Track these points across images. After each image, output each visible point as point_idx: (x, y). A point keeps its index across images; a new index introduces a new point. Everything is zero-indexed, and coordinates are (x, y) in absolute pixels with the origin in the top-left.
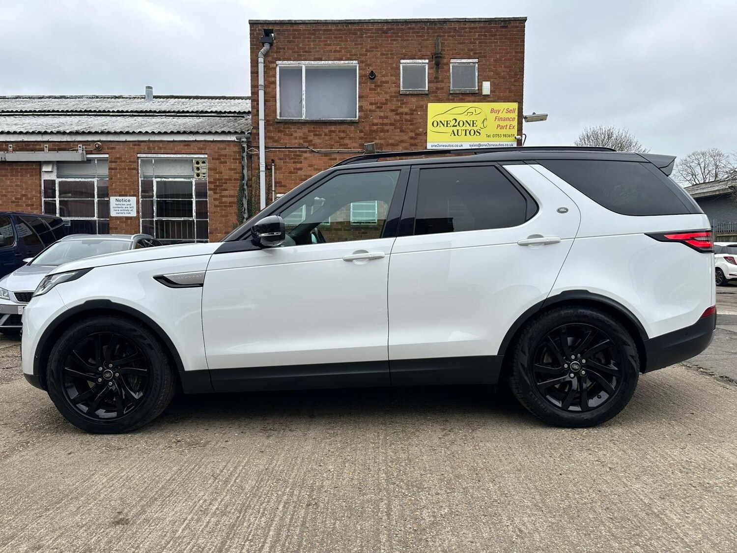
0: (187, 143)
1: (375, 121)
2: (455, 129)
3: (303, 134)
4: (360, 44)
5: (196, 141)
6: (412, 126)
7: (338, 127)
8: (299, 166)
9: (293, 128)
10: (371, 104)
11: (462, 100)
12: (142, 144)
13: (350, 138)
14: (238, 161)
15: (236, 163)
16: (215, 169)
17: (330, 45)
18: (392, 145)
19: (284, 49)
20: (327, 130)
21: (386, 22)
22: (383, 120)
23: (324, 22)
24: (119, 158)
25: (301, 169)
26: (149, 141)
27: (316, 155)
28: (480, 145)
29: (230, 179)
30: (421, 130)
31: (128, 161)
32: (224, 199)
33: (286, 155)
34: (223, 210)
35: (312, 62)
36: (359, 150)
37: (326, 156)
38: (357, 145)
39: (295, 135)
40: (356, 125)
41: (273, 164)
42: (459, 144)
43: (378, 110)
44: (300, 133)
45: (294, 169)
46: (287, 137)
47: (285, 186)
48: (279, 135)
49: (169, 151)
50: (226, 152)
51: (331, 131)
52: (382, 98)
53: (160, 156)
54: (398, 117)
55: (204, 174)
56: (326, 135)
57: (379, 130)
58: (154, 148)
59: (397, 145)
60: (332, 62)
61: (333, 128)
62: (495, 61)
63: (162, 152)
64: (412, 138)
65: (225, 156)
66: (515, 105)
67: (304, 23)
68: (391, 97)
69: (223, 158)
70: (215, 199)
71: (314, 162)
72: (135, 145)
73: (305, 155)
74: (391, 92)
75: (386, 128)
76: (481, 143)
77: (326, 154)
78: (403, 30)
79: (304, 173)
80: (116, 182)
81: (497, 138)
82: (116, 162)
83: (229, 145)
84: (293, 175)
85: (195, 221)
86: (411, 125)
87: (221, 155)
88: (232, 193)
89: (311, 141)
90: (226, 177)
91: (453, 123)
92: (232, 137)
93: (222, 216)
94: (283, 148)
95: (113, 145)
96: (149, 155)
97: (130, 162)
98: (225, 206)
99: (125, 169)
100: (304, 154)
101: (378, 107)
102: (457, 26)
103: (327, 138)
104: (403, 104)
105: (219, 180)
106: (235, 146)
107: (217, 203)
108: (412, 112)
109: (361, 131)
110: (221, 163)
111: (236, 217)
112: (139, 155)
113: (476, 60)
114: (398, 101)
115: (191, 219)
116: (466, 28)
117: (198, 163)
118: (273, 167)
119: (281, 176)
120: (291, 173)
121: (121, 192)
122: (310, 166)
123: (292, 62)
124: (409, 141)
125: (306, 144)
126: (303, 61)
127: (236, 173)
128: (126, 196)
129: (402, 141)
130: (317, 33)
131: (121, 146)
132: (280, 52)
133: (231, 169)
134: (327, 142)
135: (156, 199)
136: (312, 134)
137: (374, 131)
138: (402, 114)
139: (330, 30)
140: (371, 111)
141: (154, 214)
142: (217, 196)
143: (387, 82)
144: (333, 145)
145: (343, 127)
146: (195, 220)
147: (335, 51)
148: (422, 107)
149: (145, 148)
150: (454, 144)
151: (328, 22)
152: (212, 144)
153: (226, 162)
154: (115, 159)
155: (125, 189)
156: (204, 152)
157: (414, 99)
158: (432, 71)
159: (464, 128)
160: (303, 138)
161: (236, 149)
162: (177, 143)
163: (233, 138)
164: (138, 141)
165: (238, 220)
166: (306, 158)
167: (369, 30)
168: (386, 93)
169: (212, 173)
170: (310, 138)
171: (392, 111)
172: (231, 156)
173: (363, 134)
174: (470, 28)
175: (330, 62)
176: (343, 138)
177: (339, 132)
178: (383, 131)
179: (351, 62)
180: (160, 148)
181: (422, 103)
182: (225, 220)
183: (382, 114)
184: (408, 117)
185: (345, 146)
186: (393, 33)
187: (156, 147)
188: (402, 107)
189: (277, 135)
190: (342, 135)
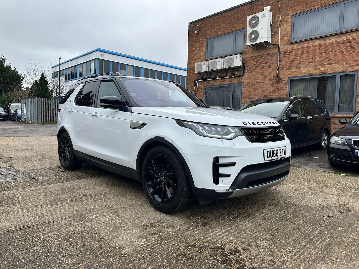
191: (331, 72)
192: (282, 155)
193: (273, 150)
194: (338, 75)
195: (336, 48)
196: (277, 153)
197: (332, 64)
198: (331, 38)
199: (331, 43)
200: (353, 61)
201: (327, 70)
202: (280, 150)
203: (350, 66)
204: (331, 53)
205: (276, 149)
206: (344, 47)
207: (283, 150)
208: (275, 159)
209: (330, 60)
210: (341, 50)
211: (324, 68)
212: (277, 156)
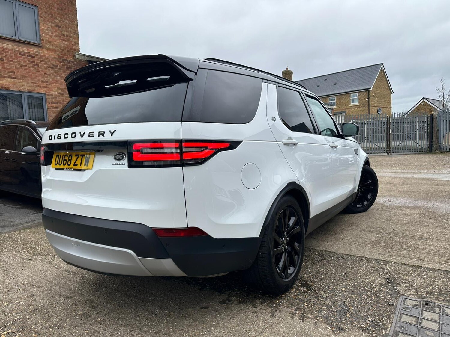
191: (15, 89)
194: (23, 94)
195: (17, 59)
197: (14, 78)
198: (8, 43)
199: (10, 50)
200: (39, 81)
201: (9, 85)
203: (37, 86)
204: (11, 64)
206: (25, 60)
209: (12, 72)
210: (23, 63)
211: (4, 82)
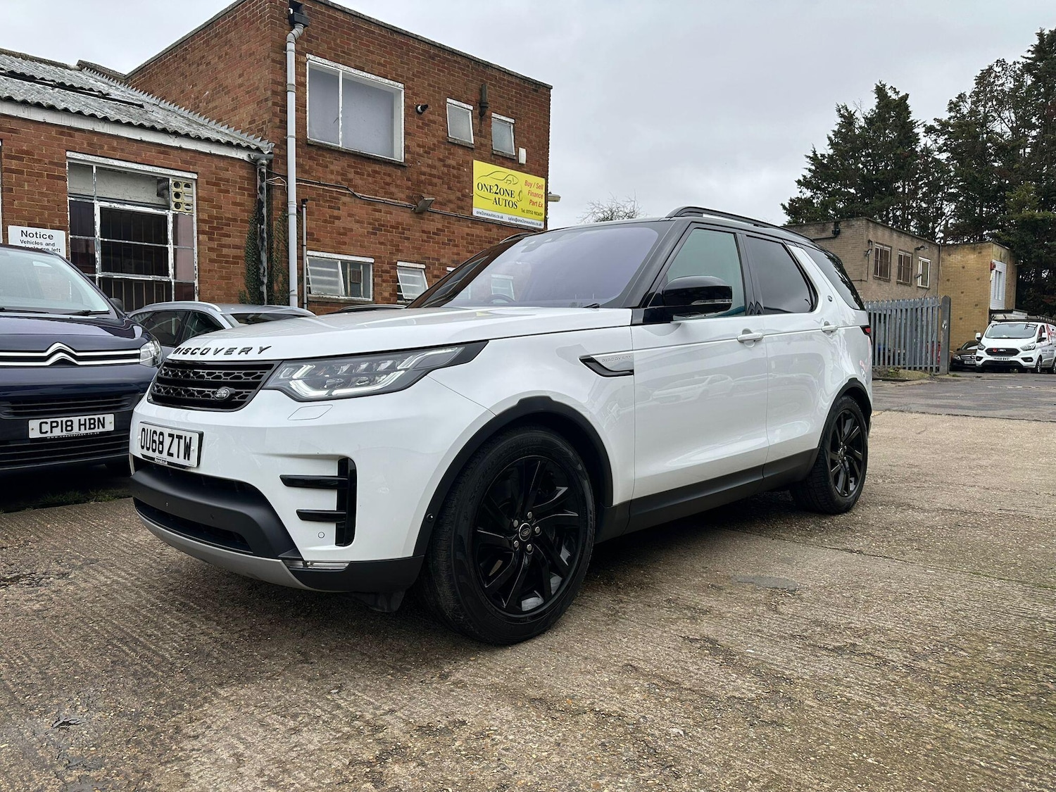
0: (162, 149)
1: (424, 169)
2: (497, 196)
3: (342, 169)
4: (408, 64)
5: (180, 148)
6: (459, 185)
7: (383, 167)
8: (336, 213)
9: (328, 158)
10: (419, 146)
11: (502, 165)
12: (77, 134)
13: (397, 186)
14: (246, 193)
15: (244, 195)
16: (210, 200)
17: (372, 53)
18: (441, 204)
19: (317, 39)
20: (370, 169)
21: (433, 45)
22: (431, 170)
23: (368, 19)
24: (27, 153)
25: (338, 218)
26: (93, 132)
27: (358, 201)
28: (516, 220)
29: (235, 220)
30: (467, 191)
31: (47, 161)
32: (225, 251)
33: (319, 195)
34: (223, 267)
35: (352, 70)
36: (407, 203)
37: (369, 204)
38: (403, 196)
39: (332, 167)
40: (402, 169)
41: (304, 206)
42: (500, 215)
43: (426, 155)
44: (337, 165)
45: (330, 217)
46: (321, 169)
47: (318, 240)
48: (311, 164)
49: (132, 157)
50: (228, 174)
51: (375, 172)
52: (431, 141)
53: (111, 162)
54: (445, 170)
55: (188, 205)
56: (369, 175)
57: (427, 181)
58: (102, 147)
59: (445, 205)
60: (376, 77)
61: (377, 168)
62: (529, 126)
63: (117, 157)
64: (459, 199)
65: (228, 181)
66: (542, 181)
67: (343, 11)
68: (439, 142)
69: (224, 185)
70: (210, 249)
71: (355, 211)
72: (62, 133)
73: (344, 199)
74: (439, 136)
75: (435, 180)
76: (519, 218)
77: (370, 203)
78: (448, 60)
79: (343, 225)
80: (21, 198)
81: (529, 215)
82: (21, 159)
83: (233, 166)
84: (329, 225)
85: (173, 284)
86: (459, 182)
87: (221, 179)
88: (237, 241)
89: (351, 180)
90: (227, 215)
91: (494, 189)
92: (239, 154)
93: (222, 278)
94: (316, 184)
95: (14, 125)
96: (91, 157)
97: (51, 163)
98: (227, 262)
99: (40, 175)
100: (343, 197)
101: (426, 152)
102: (497, 74)
103: (370, 179)
104: (450, 154)
105: (217, 218)
106: (241, 167)
107: (214, 256)
108: (459, 167)
109: (408, 179)
110: (220, 191)
111: (243, 281)
112: (68, 154)
113: (513, 121)
114: (445, 149)
115: (165, 279)
116: (504, 80)
117: (177, 185)
118: (304, 209)
119: (313, 224)
120: (325, 221)
121: (33, 219)
122: (350, 215)
123: (326, 62)
124: (456, 201)
125: (345, 184)
126: (341, 65)
127: (244, 211)
128: (44, 227)
129: (450, 201)
130: (358, 31)
131: (32, 130)
132: (311, 42)
133: (235, 204)
134: (370, 186)
135: (101, 239)
136: (353, 170)
137: (422, 182)
138: (448, 166)
139: (373, 33)
140: (419, 155)
141: (97, 267)
142: (215, 245)
143: (435, 123)
144: (377, 191)
145: (389, 169)
146: (173, 281)
147: (379, 64)
148: (468, 163)
149: (83, 143)
150: (496, 214)
151: (372, 20)
152: (206, 159)
153: (228, 192)
154: (17, 151)
155: (42, 214)
156: (193, 169)
157: (460, 152)
158: (475, 122)
159: (504, 197)
160: (342, 174)
161: (244, 173)
162: (144, 145)
163: (243, 155)
164: (70, 128)
165: (246, 286)
166: (344, 204)
167: (415, 47)
168: (434, 136)
169: (205, 205)
170: (351, 176)
171: (440, 160)
172: (236, 182)
173: (410, 182)
174: (508, 81)
175: (373, 77)
176: (388, 184)
177: (384, 174)
178: (431, 184)
179: (397, 84)
180: (114, 149)
181: (468, 158)
182: (227, 284)
183: (430, 162)
184: (455, 172)
185: (391, 195)
186: (440, 61)
187: (106, 146)
188: (449, 158)
189: (308, 164)
190: (388, 179)
192: (175, 455)
193: (153, 428)
196: (161, 443)
202: (171, 435)
205: (159, 430)
207: (182, 442)
208: (153, 459)
212: (161, 452)
